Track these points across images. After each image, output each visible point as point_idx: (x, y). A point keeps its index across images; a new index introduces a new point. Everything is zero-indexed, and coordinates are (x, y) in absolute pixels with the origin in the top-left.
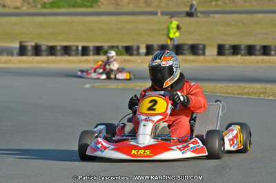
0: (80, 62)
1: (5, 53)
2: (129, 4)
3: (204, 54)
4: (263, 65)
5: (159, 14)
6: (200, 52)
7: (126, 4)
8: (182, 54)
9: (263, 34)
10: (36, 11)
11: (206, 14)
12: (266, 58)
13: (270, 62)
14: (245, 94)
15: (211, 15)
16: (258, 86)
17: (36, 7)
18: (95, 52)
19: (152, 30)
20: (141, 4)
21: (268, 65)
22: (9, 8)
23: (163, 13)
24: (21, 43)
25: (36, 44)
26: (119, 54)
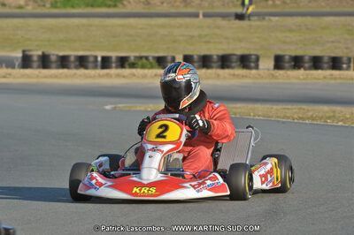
0: (100, 76)
1: (4, 65)
2: (162, 3)
3: (257, 67)
4: (333, 82)
5: (201, 16)
6: (252, 65)
7: (159, 4)
8: (228, 67)
9: (333, 42)
10: (45, 11)
11: (261, 16)
12: (336, 73)
13: (340, 78)
14: (308, 119)
15: (267, 18)
16: (326, 108)
17: (44, 6)
18: (119, 64)
19: (192, 37)
20: (178, 4)
21: (339, 81)
22: (10, 7)
23: (205, 15)
24: (24, 51)
25: (43, 53)
26: (149, 66)
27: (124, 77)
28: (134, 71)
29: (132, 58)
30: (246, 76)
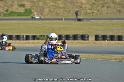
0: (25, 43)
2: (48, 14)
3: (88, 40)
4: (119, 45)
5: (64, 20)
6: (86, 39)
7: (46, 15)
8: (77, 40)
9: (117, 30)
10: (1, 18)
11: (88, 20)
12: (120, 42)
13: (122, 44)
14: (114, 59)
15: (90, 20)
18: (33, 38)
19: (60, 28)
20: (54, 15)
21: (122, 45)
23: (65, 19)
25: (2, 34)
26: (45, 39)
27: (35, 43)
28: (39, 41)
29: (38, 36)
30: (84, 43)
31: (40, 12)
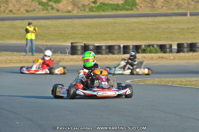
1: (59, 53)
2: (163, 7)
5: (188, 15)
7: (160, 7)
10: (85, 14)
17: (84, 10)
19: (183, 29)
20: (173, 7)
22: (62, 12)
23: (191, 15)
24: (72, 43)
25: (85, 44)
26: (155, 51)
28: (145, 55)
29: (143, 46)
31: (150, 3)
